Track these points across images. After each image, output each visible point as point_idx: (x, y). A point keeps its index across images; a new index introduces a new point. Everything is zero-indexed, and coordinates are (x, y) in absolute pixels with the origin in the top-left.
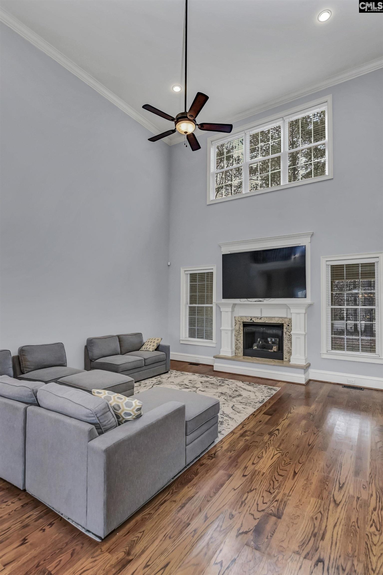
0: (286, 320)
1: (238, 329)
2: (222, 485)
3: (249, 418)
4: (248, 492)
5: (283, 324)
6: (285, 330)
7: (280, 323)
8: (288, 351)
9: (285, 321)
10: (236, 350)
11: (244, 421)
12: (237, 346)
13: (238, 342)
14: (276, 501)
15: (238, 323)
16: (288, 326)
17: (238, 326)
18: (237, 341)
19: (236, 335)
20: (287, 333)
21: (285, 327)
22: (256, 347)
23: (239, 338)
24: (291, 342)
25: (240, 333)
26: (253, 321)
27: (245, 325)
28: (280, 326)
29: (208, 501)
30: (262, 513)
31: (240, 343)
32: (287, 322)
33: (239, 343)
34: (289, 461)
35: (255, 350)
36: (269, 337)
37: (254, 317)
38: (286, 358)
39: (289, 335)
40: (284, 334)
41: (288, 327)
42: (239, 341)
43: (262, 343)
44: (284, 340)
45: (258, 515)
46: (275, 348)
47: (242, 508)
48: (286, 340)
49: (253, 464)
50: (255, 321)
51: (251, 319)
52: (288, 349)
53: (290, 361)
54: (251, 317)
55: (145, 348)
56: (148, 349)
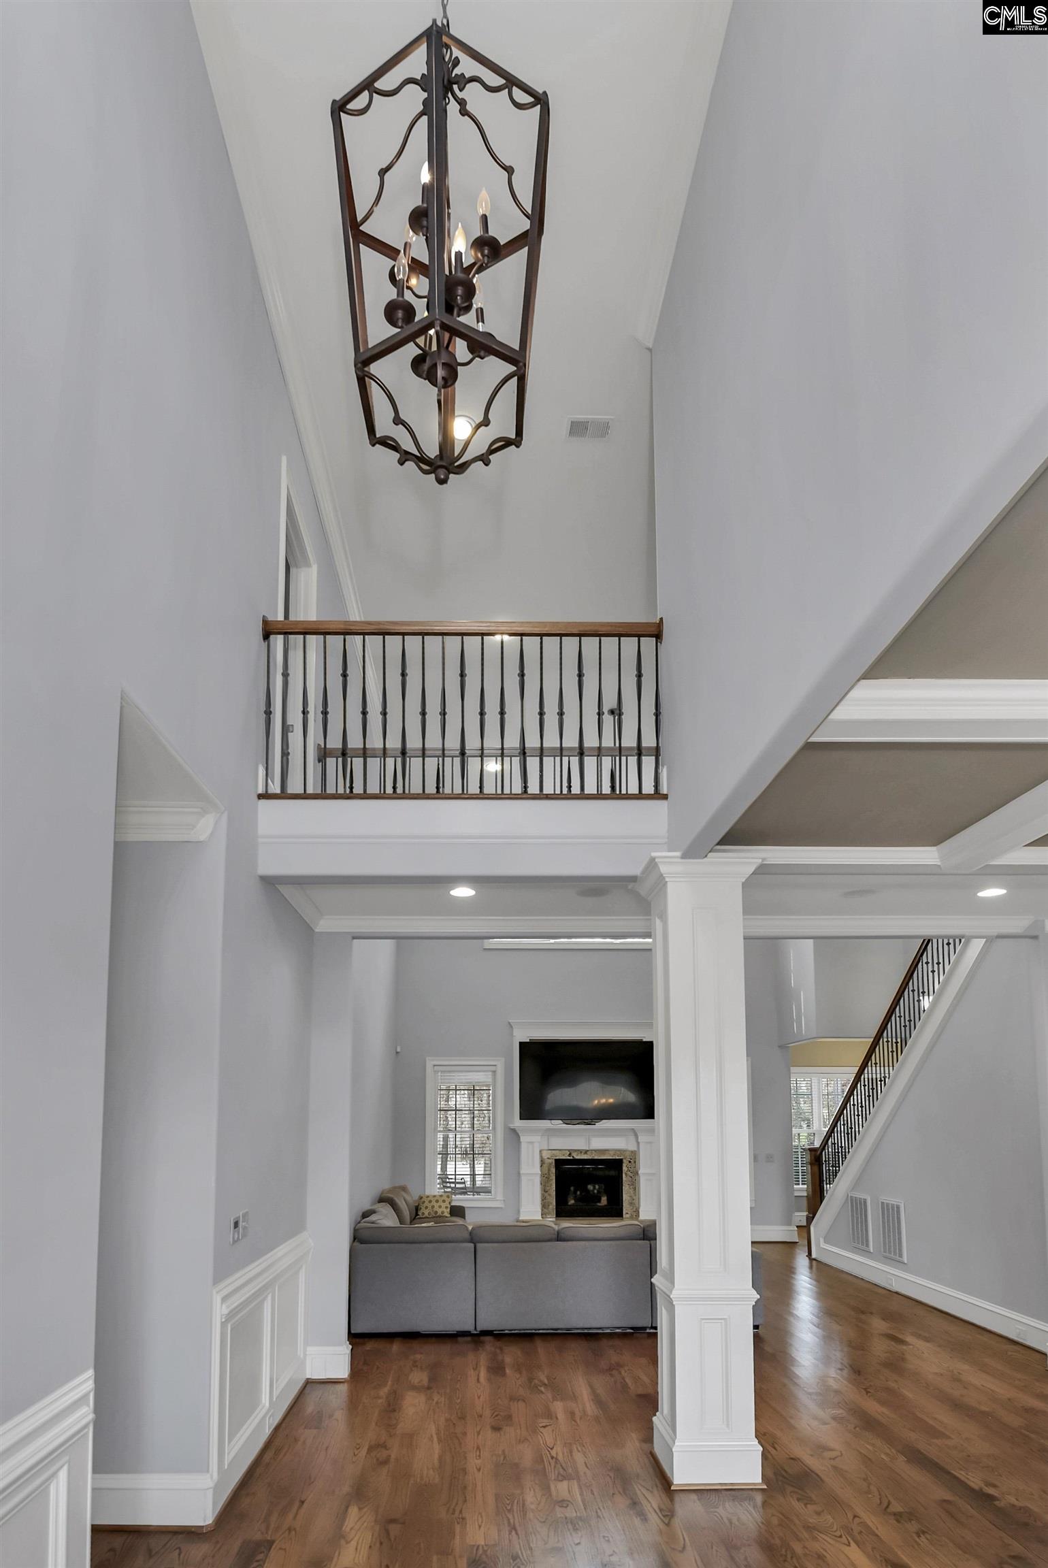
0: (627, 1153)
1: (546, 1172)
5: (622, 1160)
6: (625, 1168)
7: (617, 1157)
8: (630, 1201)
9: (624, 1156)
10: (544, 1208)
12: (545, 1200)
13: (546, 1194)
15: (547, 1160)
16: (630, 1162)
17: (546, 1167)
19: (543, 1183)
20: (628, 1173)
21: (624, 1165)
22: (572, 1202)
23: (548, 1188)
24: (634, 1187)
25: (549, 1178)
26: (573, 1158)
27: (559, 1163)
28: (616, 1164)
31: (549, 1195)
32: (629, 1157)
35: (573, 1205)
36: (590, 1184)
37: (575, 1151)
38: (627, 1213)
39: (631, 1177)
40: (624, 1175)
41: (630, 1164)
42: (549, 1192)
43: (581, 1193)
44: (624, 1185)
46: (604, 1201)
48: (627, 1186)
50: (577, 1158)
51: (570, 1154)
52: (629, 1198)
53: (639, 1216)
54: (569, 1150)
55: (429, 1214)
56: (439, 1213)
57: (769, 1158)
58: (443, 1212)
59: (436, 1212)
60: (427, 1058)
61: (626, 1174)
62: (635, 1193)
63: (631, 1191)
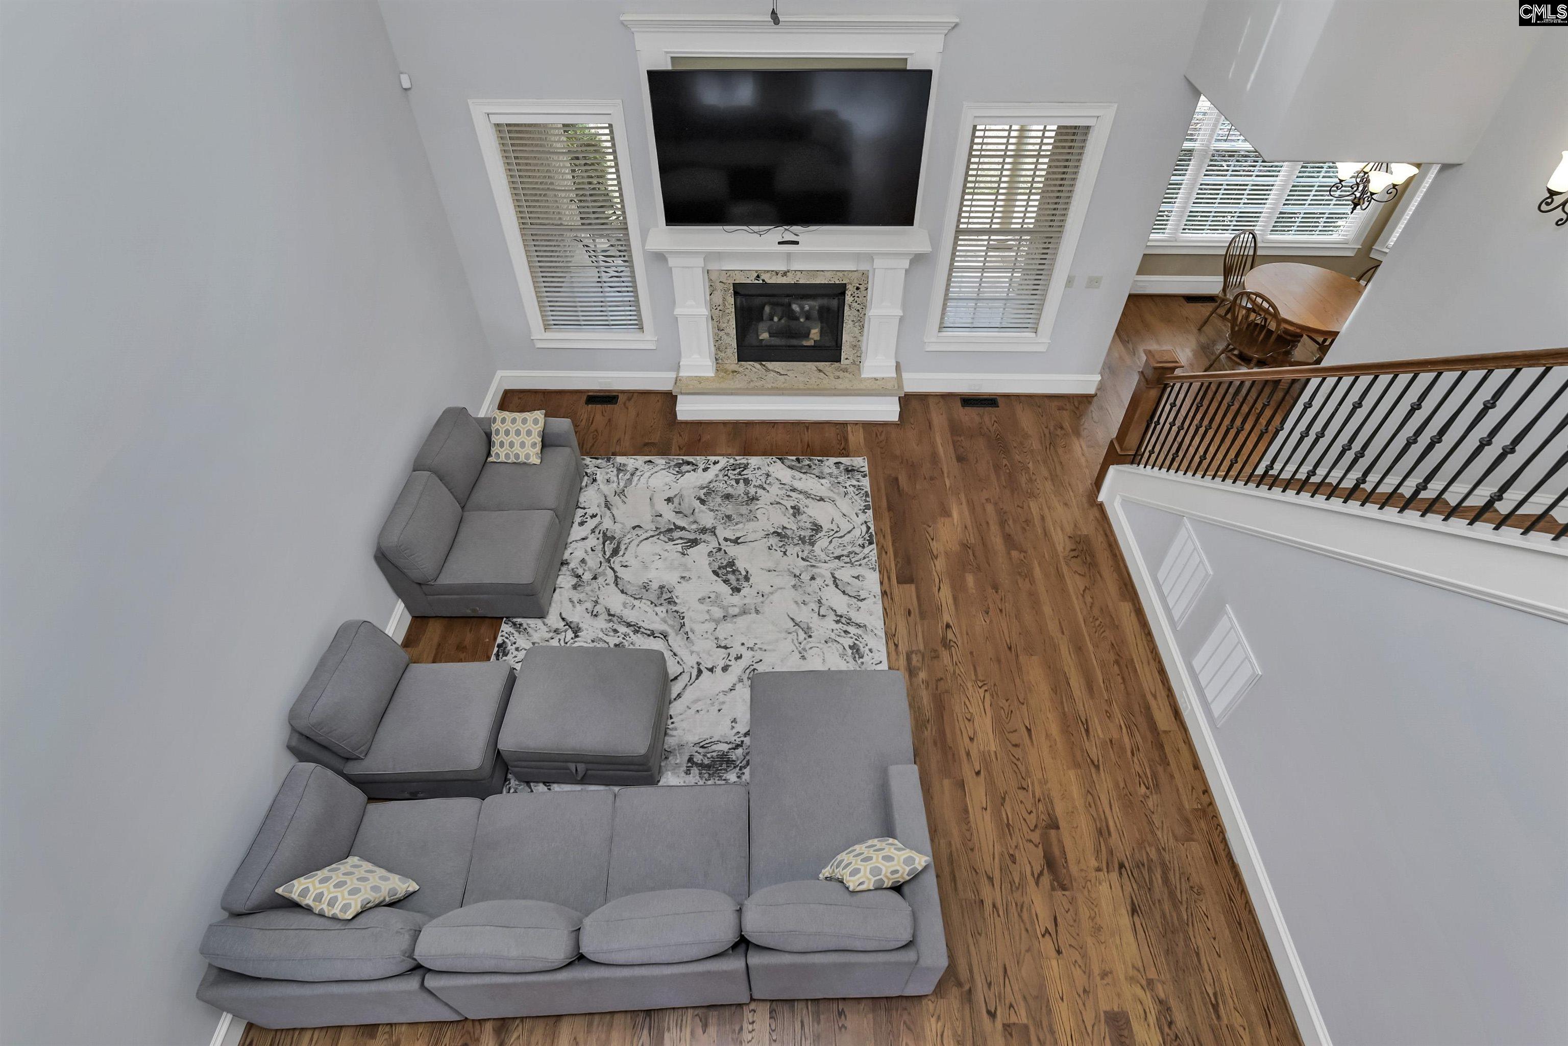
0: (854, 276)
1: (720, 302)
2: (966, 811)
3: (885, 609)
4: (1002, 805)
5: (844, 285)
6: (848, 299)
7: (837, 282)
8: (854, 343)
9: (849, 279)
10: (719, 352)
11: (885, 624)
12: (720, 342)
13: (721, 333)
14: (1039, 801)
15: (719, 286)
16: (858, 289)
17: (718, 296)
18: (719, 332)
19: (714, 317)
20: (855, 305)
21: (848, 293)
22: (765, 336)
23: (724, 325)
24: (861, 324)
25: (727, 311)
26: (763, 280)
27: (739, 290)
28: (836, 291)
29: (972, 850)
30: (1038, 832)
31: (728, 334)
32: (855, 281)
33: (725, 337)
34: (1007, 704)
35: (766, 344)
37: (767, 272)
38: (847, 359)
39: (858, 310)
40: (846, 308)
41: (858, 291)
42: (726, 331)
43: (779, 321)
44: (845, 321)
45: (1036, 837)
46: (815, 334)
47: (1013, 838)
48: (850, 322)
49: (971, 739)
50: (769, 281)
51: (758, 276)
52: (852, 339)
53: (858, 369)
54: (757, 271)
55: (507, 455)
56: (522, 459)
57: (1093, 282)
58: (527, 456)
59: (517, 456)
60: (470, 102)
61: (850, 306)
62: (861, 333)
63: (857, 330)
